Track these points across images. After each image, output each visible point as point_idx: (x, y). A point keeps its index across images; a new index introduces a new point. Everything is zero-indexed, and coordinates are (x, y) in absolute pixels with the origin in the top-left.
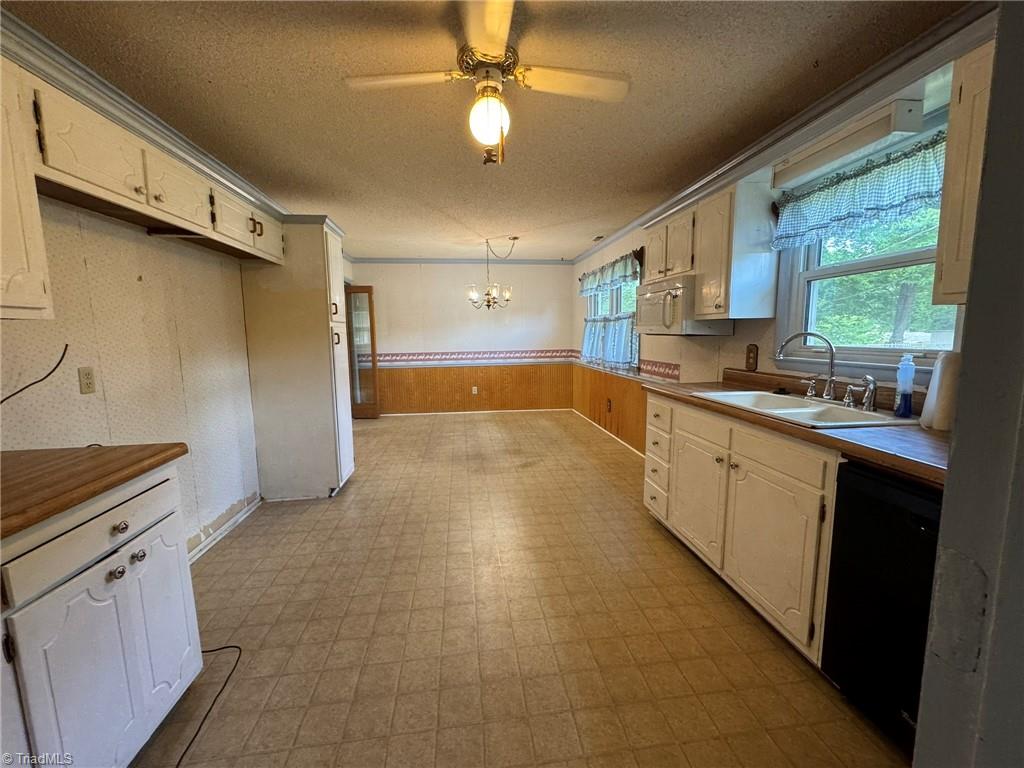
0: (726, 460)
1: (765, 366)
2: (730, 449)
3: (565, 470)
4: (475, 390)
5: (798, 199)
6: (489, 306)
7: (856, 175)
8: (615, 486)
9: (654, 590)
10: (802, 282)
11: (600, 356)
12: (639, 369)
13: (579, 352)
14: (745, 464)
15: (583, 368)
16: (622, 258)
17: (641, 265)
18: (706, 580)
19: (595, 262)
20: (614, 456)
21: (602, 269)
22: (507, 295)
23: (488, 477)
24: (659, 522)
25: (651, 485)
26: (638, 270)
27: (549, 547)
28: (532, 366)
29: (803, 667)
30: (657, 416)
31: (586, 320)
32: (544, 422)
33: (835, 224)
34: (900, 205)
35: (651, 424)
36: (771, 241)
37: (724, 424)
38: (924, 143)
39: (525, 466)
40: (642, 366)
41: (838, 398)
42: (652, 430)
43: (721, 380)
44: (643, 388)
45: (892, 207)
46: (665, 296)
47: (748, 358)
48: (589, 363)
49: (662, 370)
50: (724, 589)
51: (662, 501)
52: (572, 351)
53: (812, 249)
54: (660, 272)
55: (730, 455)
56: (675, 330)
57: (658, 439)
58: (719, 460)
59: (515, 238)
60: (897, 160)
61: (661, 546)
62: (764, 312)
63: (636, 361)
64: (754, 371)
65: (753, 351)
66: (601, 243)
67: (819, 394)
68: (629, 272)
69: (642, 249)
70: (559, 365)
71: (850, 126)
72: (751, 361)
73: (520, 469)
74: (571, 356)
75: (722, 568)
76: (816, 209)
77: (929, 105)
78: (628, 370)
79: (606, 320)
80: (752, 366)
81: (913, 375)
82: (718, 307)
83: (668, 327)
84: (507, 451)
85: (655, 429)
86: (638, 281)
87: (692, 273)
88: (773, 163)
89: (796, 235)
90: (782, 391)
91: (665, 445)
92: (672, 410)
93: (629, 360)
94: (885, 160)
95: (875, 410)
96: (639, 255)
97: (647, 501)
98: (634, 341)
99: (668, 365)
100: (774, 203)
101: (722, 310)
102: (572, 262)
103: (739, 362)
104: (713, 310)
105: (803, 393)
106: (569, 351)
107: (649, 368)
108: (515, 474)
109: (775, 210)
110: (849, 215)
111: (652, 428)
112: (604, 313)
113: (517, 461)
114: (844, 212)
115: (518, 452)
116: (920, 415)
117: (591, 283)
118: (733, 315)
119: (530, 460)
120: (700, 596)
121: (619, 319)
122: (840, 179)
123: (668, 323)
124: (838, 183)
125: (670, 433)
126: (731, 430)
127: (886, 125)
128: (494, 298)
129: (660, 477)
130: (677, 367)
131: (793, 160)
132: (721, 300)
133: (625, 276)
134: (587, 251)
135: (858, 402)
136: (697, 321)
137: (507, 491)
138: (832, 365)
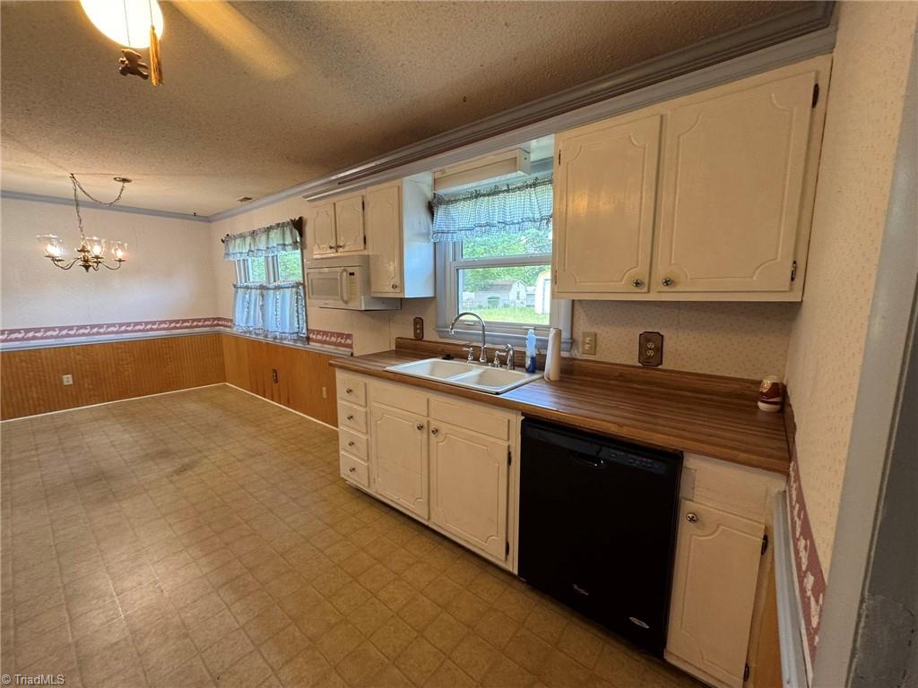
0: (426, 425)
1: (430, 335)
2: (428, 416)
3: (240, 461)
4: (68, 379)
5: (449, 202)
6: (87, 268)
7: (489, 195)
8: (303, 464)
9: (379, 566)
10: (452, 270)
11: (260, 326)
12: (308, 339)
13: (231, 321)
14: (444, 428)
15: (236, 338)
16: (278, 225)
17: (301, 235)
18: (417, 533)
19: (242, 224)
20: (292, 429)
21: (253, 234)
22: (120, 254)
23: (125, 504)
24: (358, 490)
25: (347, 457)
26: (298, 240)
27: (251, 570)
28: (164, 340)
29: (502, 576)
30: (349, 391)
31: (235, 286)
32: (191, 406)
33: (478, 229)
34: (518, 223)
35: (341, 398)
36: (428, 234)
37: (420, 396)
38: (529, 183)
39: (182, 470)
40: (311, 336)
41: (490, 360)
42: (343, 404)
43: (394, 348)
44: (331, 365)
45: (513, 223)
46: (342, 273)
47: (415, 329)
48: (245, 332)
49: (333, 339)
50: (432, 535)
51: (362, 471)
52: (219, 319)
53: (457, 244)
54: (331, 248)
55: (428, 422)
56: (352, 306)
57: (353, 413)
58: (420, 428)
59: (124, 180)
60: (514, 190)
61: (369, 514)
62: (428, 293)
63: (304, 331)
64: (421, 340)
65: (419, 323)
66: (247, 205)
67: (476, 359)
68: (289, 241)
69: (301, 218)
70: (201, 335)
71: (490, 157)
72: (418, 331)
73: (175, 478)
74: (218, 325)
75: (429, 519)
76: (462, 214)
77: (534, 157)
78: (295, 341)
79: (262, 287)
80: (419, 336)
81: (535, 343)
82: (394, 287)
83: (346, 302)
84: (148, 457)
85: (348, 404)
86: (299, 251)
87: (366, 253)
88: (434, 170)
89: (448, 233)
90: (448, 357)
91: (360, 418)
92: (365, 384)
93: (296, 330)
94: (506, 188)
95: (514, 369)
96: (299, 225)
97: (344, 472)
98: (300, 311)
99: (340, 335)
100: (429, 202)
101: (398, 290)
102: (208, 219)
103: (409, 333)
104: (389, 289)
105: (464, 357)
106: (214, 319)
107: (319, 337)
108: (171, 486)
109: (431, 208)
110: (488, 224)
111: (344, 403)
112: (257, 279)
113: (167, 467)
114: (483, 222)
115: (165, 454)
116: (544, 370)
117: (239, 248)
118: (408, 295)
119: (186, 460)
120: (417, 553)
121: (278, 288)
122: (477, 195)
123: (345, 298)
124: (476, 197)
125: (366, 407)
126: (428, 400)
127: (513, 164)
128: (97, 257)
129: (357, 449)
130: (349, 336)
131: (449, 172)
132: (396, 281)
133: (284, 245)
134: (229, 210)
135: (503, 362)
136: (374, 298)
137: (164, 516)
138: (484, 335)
